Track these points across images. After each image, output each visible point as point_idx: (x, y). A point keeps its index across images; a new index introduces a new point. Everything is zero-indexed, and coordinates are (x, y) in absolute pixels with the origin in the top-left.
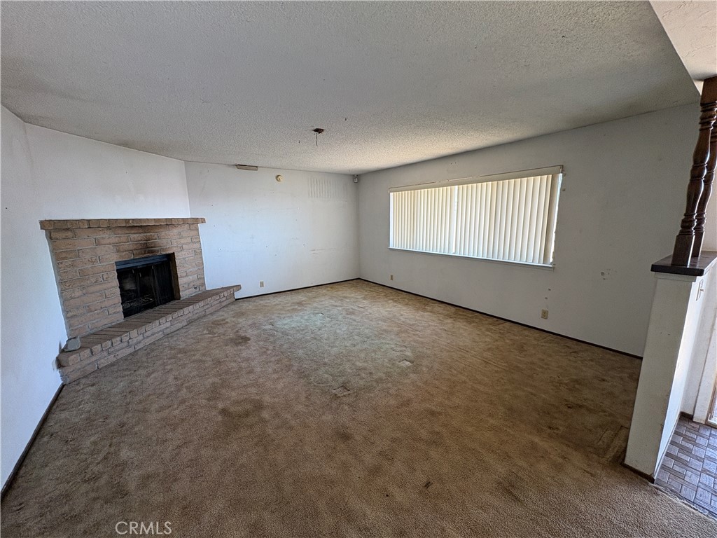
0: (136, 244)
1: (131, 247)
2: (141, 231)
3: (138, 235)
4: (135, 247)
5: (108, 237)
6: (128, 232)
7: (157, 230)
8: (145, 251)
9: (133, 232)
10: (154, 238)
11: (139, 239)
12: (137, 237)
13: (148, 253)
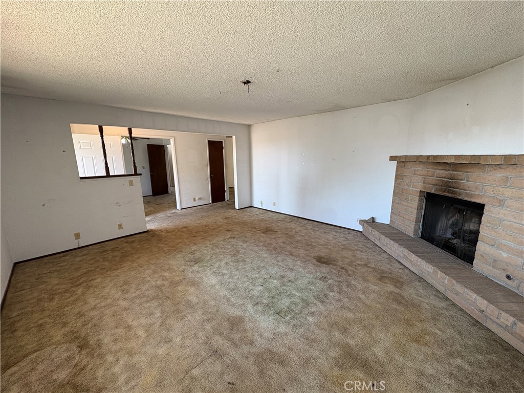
0: (439, 180)
1: (434, 182)
2: (447, 168)
3: (444, 172)
4: (437, 182)
5: (421, 169)
6: (435, 168)
7: (467, 170)
8: (445, 190)
9: (440, 168)
10: (460, 178)
11: (444, 176)
12: (443, 173)
13: (448, 192)
